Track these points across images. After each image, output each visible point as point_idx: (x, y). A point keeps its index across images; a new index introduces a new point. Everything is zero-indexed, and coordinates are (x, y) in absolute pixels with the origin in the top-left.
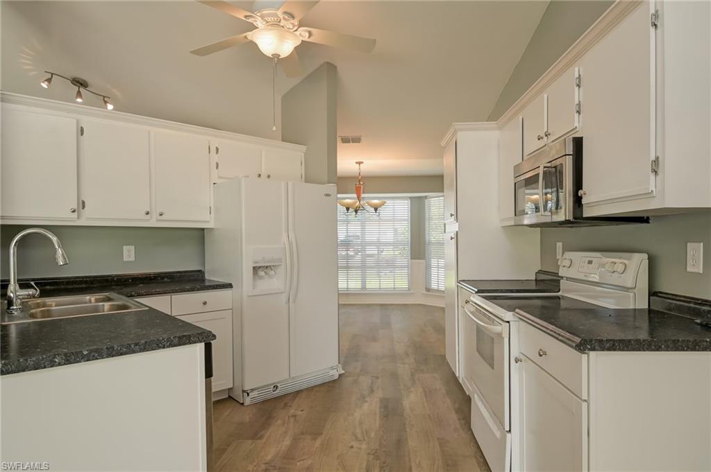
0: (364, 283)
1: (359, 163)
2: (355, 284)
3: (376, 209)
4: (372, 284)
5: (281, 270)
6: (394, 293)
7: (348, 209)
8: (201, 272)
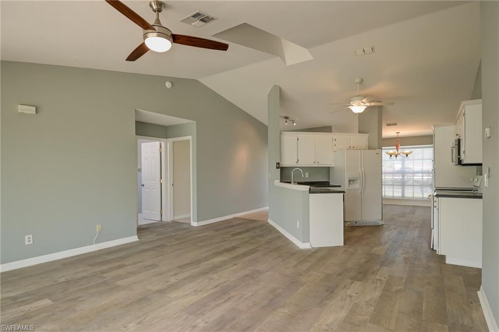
0: (403, 192)
1: (398, 133)
2: (398, 193)
3: (407, 155)
4: (409, 193)
5: (358, 182)
6: (422, 200)
7: (391, 156)
8: (328, 182)
